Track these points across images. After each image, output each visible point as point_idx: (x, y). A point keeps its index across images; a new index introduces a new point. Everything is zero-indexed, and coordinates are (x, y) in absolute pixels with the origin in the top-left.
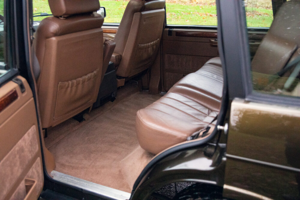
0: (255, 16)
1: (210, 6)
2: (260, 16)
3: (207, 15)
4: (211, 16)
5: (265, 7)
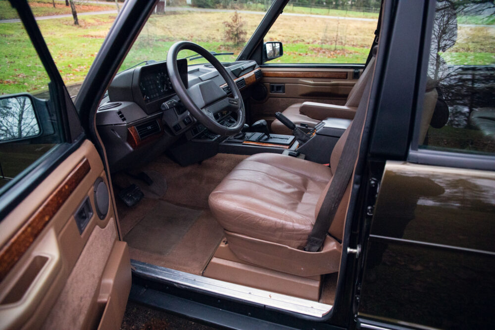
0: (347, 55)
1: (294, 44)
2: (351, 55)
3: (295, 54)
4: (300, 55)
5: (351, 44)
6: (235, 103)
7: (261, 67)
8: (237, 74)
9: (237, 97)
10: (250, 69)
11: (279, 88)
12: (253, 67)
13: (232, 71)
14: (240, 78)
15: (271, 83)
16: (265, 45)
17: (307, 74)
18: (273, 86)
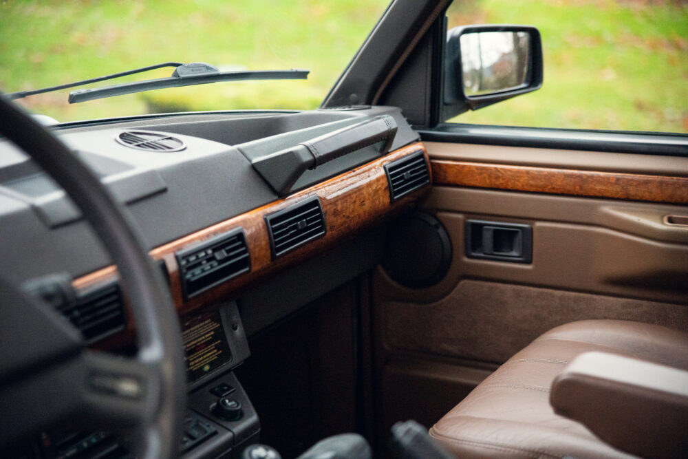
6: (128, 387)
7: (425, 138)
8: (278, 183)
9: (152, 353)
10: (365, 153)
11: (504, 239)
12: (384, 142)
13: (254, 168)
14: (295, 200)
15: (469, 214)
16: (456, 42)
17: (639, 183)
18: (477, 230)
